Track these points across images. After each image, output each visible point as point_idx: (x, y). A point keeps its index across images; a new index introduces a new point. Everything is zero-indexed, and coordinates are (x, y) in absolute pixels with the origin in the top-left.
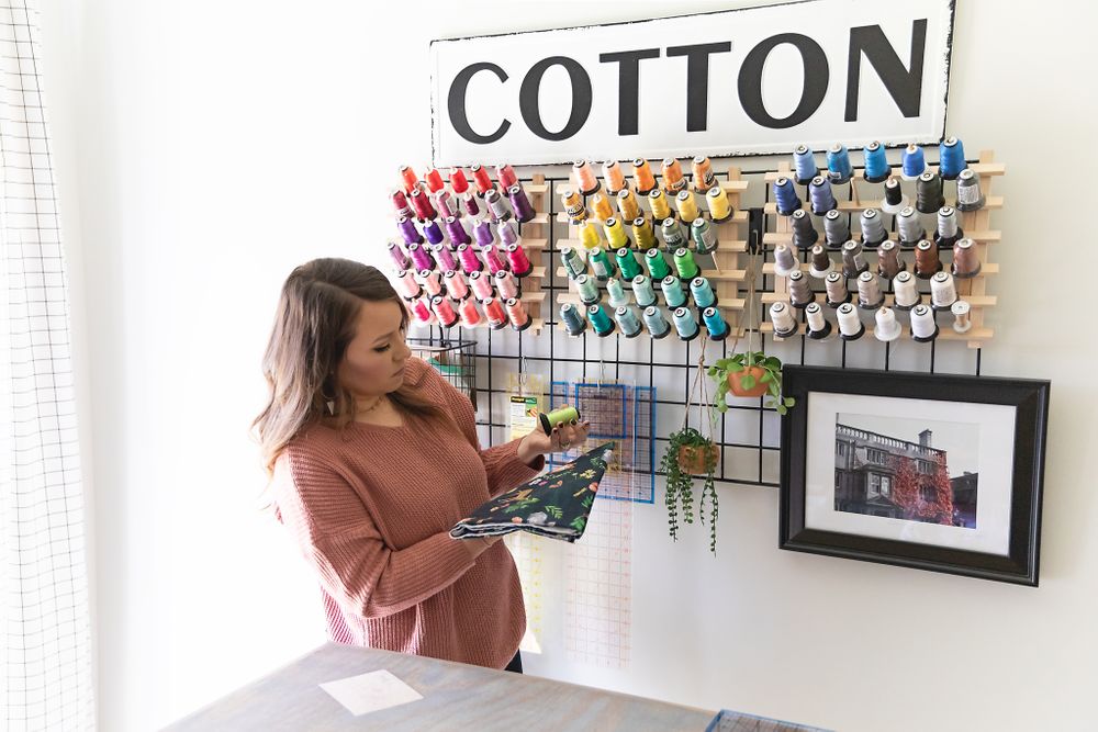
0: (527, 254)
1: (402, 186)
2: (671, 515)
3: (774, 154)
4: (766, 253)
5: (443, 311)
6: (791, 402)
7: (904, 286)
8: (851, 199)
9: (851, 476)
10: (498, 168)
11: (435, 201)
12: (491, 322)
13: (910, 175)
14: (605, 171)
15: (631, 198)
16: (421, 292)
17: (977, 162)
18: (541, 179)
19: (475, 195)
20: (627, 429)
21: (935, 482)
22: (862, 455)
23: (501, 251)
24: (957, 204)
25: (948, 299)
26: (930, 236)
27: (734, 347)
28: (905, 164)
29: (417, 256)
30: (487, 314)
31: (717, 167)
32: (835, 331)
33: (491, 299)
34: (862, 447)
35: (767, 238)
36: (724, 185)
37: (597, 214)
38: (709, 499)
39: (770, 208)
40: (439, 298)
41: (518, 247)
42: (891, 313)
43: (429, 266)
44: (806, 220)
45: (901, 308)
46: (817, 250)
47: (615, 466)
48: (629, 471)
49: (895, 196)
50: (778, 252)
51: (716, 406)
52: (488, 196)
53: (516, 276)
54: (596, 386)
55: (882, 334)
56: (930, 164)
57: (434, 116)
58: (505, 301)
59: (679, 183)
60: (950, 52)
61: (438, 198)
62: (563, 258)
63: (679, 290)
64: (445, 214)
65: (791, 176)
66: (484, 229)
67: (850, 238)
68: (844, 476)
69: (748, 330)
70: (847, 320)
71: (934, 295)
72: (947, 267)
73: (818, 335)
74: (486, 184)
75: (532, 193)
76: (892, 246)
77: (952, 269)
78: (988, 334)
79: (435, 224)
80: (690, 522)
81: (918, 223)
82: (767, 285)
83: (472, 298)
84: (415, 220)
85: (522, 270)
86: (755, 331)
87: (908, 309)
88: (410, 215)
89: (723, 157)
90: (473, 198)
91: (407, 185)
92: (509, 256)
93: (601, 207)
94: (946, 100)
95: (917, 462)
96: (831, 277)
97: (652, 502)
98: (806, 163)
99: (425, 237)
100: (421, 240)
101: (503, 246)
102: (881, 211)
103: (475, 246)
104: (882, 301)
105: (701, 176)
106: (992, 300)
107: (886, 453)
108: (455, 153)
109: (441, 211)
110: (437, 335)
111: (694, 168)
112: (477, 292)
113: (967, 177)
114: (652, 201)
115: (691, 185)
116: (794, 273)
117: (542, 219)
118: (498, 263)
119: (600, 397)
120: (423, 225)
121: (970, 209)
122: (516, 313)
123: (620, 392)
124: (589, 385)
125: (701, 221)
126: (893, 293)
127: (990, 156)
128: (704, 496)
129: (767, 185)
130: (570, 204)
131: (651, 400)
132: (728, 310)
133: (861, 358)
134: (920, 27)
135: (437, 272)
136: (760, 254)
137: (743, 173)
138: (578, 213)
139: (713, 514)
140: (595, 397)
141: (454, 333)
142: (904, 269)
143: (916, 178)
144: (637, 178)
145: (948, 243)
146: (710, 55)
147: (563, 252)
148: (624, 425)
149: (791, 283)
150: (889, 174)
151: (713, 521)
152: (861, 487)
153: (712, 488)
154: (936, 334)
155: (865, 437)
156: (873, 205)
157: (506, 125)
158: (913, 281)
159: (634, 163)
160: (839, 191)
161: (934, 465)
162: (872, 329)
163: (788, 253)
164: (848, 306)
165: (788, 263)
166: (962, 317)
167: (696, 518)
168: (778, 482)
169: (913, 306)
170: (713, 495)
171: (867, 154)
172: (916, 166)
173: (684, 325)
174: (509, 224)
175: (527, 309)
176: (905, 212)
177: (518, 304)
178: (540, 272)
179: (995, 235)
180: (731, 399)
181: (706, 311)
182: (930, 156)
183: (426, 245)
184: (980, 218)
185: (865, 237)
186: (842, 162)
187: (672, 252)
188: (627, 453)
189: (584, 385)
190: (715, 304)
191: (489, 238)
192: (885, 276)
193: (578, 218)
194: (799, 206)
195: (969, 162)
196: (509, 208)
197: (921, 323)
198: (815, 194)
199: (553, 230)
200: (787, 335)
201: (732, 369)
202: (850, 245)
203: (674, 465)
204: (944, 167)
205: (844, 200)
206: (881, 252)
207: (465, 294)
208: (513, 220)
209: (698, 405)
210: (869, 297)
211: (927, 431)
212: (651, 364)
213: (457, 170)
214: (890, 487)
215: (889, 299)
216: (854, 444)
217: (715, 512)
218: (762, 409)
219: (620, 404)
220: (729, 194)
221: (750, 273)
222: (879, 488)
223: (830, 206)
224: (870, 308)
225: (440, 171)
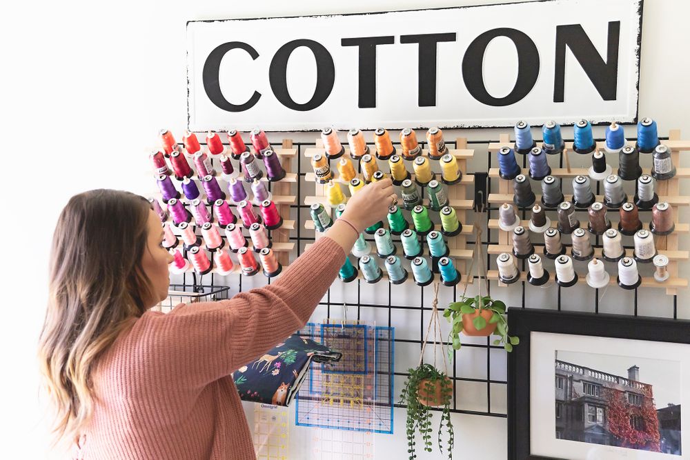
0: (278, 208)
1: (161, 147)
2: (410, 444)
3: (494, 128)
4: (491, 210)
5: (199, 260)
6: (516, 341)
7: (611, 241)
8: (561, 167)
9: (569, 407)
10: (253, 134)
11: (192, 160)
12: (244, 270)
13: (612, 148)
14: (350, 139)
15: (373, 162)
16: (177, 242)
17: (667, 139)
18: (290, 144)
19: (230, 156)
20: (369, 366)
21: (644, 413)
22: (579, 388)
23: (254, 206)
24: (653, 173)
25: (649, 253)
26: (631, 198)
27: (465, 292)
28: (608, 138)
29: (176, 210)
30: (241, 263)
31: (448, 137)
32: (552, 278)
33: (245, 249)
34: (579, 381)
35: (492, 198)
36: (453, 153)
37: (342, 175)
38: (445, 429)
39: (494, 172)
40: (196, 248)
41: (272, 203)
42: (601, 264)
43: (186, 218)
44: (526, 184)
45: (608, 259)
46: (536, 209)
47: (357, 399)
48: (370, 404)
49: (600, 166)
50: (503, 209)
51: (451, 344)
52: (243, 157)
53: (267, 228)
54: (340, 326)
55: (593, 282)
56: (628, 140)
57: (189, 86)
58: (258, 251)
59: (415, 150)
60: (640, 48)
61: (196, 158)
62: (312, 212)
63: (416, 242)
64: (202, 173)
65: (512, 146)
66: (239, 186)
67: (562, 200)
68: (564, 408)
69: (477, 277)
70: (563, 269)
71: (637, 249)
72: (646, 225)
73: (537, 282)
74: (241, 147)
75: (283, 156)
76: (601, 207)
77: (651, 227)
78: (683, 283)
79: (192, 181)
80: (430, 450)
81: (622, 189)
82: (491, 237)
83: (226, 247)
84: (173, 178)
85: (274, 224)
86: (483, 278)
87: (616, 260)
88: (168, 173)
89: (450, 129)
90: (229, 158)
91: (166, 146)
92: (263, 210)
93: (346, 169)
94: (638, 87)
95: (627, 395)
96: (549, 232)
97: (391, 432)
98: (525, 136)
99: (181, 193)
100: (178, 196)
101: (256, 201)
102: (588, 176)
103: (230, 201)
104: (592, 254)
105: (434, 145)
106: (684, 254)
107: (600, 386)
108: (211, 120)
109: (198, 171)
110: (190, 281)
111: (428, 138)
112: (232, 242)
113: (662, 151)
114: (391, 165)
115: (425, 152)
116: (517, 228)
117: (291, 178)
118: (252, 217)
119: (344, 337)
120: (181, 182)
121: (663, 178)
122: (269, 261)
123: (361, 332)
124: (334, 326)
125: (435, 183)
126: (602, 247)
127: (677, 134)
128: (441, 425)
129: (490, 153)
130: (319, 166)
131: (389, 337)
132: (457, 259)
133: (574, 302)
134: (614, 28)
135: (192, 224)
137: (468, 142)
138: (325, 174)
139: (450, 442)
140: (339, 337)
141: (206, 280)
142: (610, 227)
143: (619, 151)
144: (378, 145)
145: (647, 206)
146: (438, 43)
147: (312, 207)
148: (366, 361)
149: (515, 237)
150: (593, 148)
151: (450, 450)
152: (579, 416)
153: (448, 418)
154: (639, 282)
155: (581, 372)
156: (583, 172)
157: (257, 96)
158: (619, 237)
159: (376, 132)
160: (553, 159)
161: (642, 397)
162: (584, 278)
163: (511, 212)
164: (565, 257)
165: (510, 220)
166: (662, 269)
167: (435, 446)
168: (505, 412)
169: (619, 259)
170: (449, 425)
171: (577, 130)
172: (617, 141)
173: (421, 272)
174: (262, 183)
175: (277, 256)
176: (610, 179)
177: (271, 253)
178: (289, 225)
179: (685, 200)
180: (464, 338)
181: (441, 260)
182: (629, 133)
183: (184, 200)
184: (672, 186)
185: (576, 198)
186: (556, 136)
187: (410, 209)
188: (369, 387)
189: (328, 325)
190: (447, 254)
191: (243, 194)
192: (594, 232)
193: (325, 178)
194: (519, 172)
195: (661, 139)
196: (261, 168)
197: (627, 273)
198: (533, 162)
199: (300, 188)
200: (510, 281)
201: (464, 310)
202: (566, 205)
203: (413, 396)
204: (640, 142)
205: (556, 167)
206: (591, 212)
207: (220, 244)
208: (265, 179)
209: (432, 343)
210: (581, 250)
211: (635, 367)
212: (390, 307)
213: (213, 134)
214: (605, 417)
215: (598, 252)
216: (571, 378)
217: (451, 441)
218: (489, 347)
219: (361, 343)
220: (460, 160)
221: (477, 228)
222: (595, 418)
223: (546, 172)
224: (583, 259)
225: (197, 134)
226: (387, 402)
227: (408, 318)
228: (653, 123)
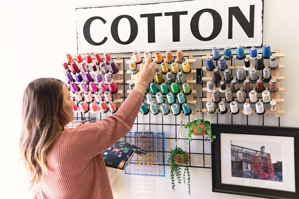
0: (115, 85)
1: (67, 61)
2: (172, 181)
3: (204, 50)
4: (203, 84)
5: (83, 107)
6: (215, 137)
7: (253, 95)
8: (232, 65)
9: (237, 164)
10: (104, 54)
11: (80, 66)
12: (102, 110)
13: (252, 57)
14: (145, 56)
17: (275, 53)
18: (120, 58)
19: (95, 64)
20: (154, 149)
21: (267, 165)
22: (241, 156)
23: (106, 84)
24: (269, 67)
25: (268, 100)
26: (260, 78)
27: (193, 117)
28: (251, 53)
29: (73, 86)
30: (101, 108)
31: (185, 54)
32: (229, 111)
33: (102, 102)
34: (241, 153)
36: (187, 61)
38: (186, 174)
39: (204, 68)
40: (82, 102)
41: (113, 83)
42: (249, 105)
43: (77, 90)
44: (218, 73)
45: (251, 103)
46: (222, 83)
47: (150, 163)
48: (155, 164)
49: (248, 64)
50: (208, 83)
51: (188, 139)
52: (101, 64)
53: (111, 93)
54: (142, 133)
55: (245, 112)
56: (259, 54)
57: (78, 35)
58: (108, 103)
59: (171, 60)
60: (263, 16)
61: (81, 65)
62: (130, 86)
63: (173, 98)
64: (84, 71)
65: (211, 57)
66: (99, 76)
67: (232, 79)
68: (235, 164)
69: (198, 111)
70: (233, 107)
71: (263, 98)
72: (267, 88)
73: (223, 113)
74: (100, 60)
75: (117, 63)
76: (248, 81)
77: (269, 89)
78: (282, 112)
79: (79, 74)
80: (180, 183)
81: (257, 74)
82: (204, 95)
83: (94, 102)
84: (72, 73)
85: (114, 92)
86: (200, 112)
87: (255, 103)
88: (70, 71)
89: (186, 51)
90: (95, 65)
91: (68, 60)
92: (109, 86)
94: (262, 32)
95: (260, 158)
96: (227, 92)
97: (164, 176)
98: (217, 53)
99: (75, 79)
100: (74, 81)
101: (106, 82)
102: (243, 69)
103: (96, 82)
104: (245, 101)
105: (179, 57)
106: (282, 100)
107: (249, 155)
108: (87, 49)
109: (82, 70)
110: (80, 116)
111: (177, 55)
112: (97, 99)
113: (273, 58)
114: (162, 66)
115: (176, 60)
116: (214, 91)
117: (121, 72)
118: (105, 89)
119: (144, 137)
120: (75, 75)
122: (112, 107)
123: (151, 135)
124: (140, 133)
125: (180, 73)
126: (249, 98)
127: (279, 51)
129: (202, 60)
130: (132, 67)
131: (163, 137)
132: (190, 104)
133: (238, 121)
134: (252, 8)
135: (80, 92)
136: (201, 84)
137: (194, 56)
138: (135, 70)
140: (142, 137)
141: (87, 115)
142: (252, 90)
143: (255, 58)
144: (156, 58)
145: (267, 80)
146: (180, 15)
147: (130, 84)
148: (153, 147)
149: (213, 94)
150: (245, 57)
151: (189, 182)
152: (241, 167)
153: (187, 169)
154: (264, 112)
155: (242, 149)
156: (241, 67)
157: (106, 39)
158: (256, 94)
159: (156, 53)
160: (228, 62)
161: (266, 159)
162: (242, 111)
163: (212, 84)
164: (234, 102)
165: (211, 88)
166: (273, 106)
167: (182, 181)
168: (211, 167)
169: (256, 102)
170: (188, 172)
171: (238, 50)
172: (254, 54)
173: (175, 110)
174: (109, 75)
175: (116, 105)
176: (252, 70)
177: (113, 104)
178: (120, 92)
179: (283, 78)
180: (193, 136)
181: (183, 105)
182: (259, 51)
183: (76, 82)
184: (277, 72)
185: (238, 78)
186: (229, 53)
187: (170, 84)
188: (155, 158)
189: (137, 133)
190: (186, 102)
191: (101, 80)
192: (245, 92)
193: (135, 72)
194: (214, 68)
195: (272, 53)
196: (108, 69)
197: (259, 108)
198: (220, 64)
199: (124, 76)
200: (212, 113)
201: (193, 125)
202: (234, 81)
203: (173, 161)
204: (264, 54)
205: (230, 66)
206: (244, 84)
207: (92, 100)
208: (110, 73)
209: (180, 139)
210: (241, 99)
211: (263, 146)
212: (163, 124)
213: (88, 55)
214: (251, 167)
215: (247, 100)
216: (237, 152)
217: (189, 179)
218: (203, 140)
219: (151, 140)
220: (190, 63)
221: (198, 91)
222: (247, 168)
223: (226, 68)
224: (241, 103)
225: (81, 55)
226: (162, 163)
227: (170, 129)
228: (269, 47)
